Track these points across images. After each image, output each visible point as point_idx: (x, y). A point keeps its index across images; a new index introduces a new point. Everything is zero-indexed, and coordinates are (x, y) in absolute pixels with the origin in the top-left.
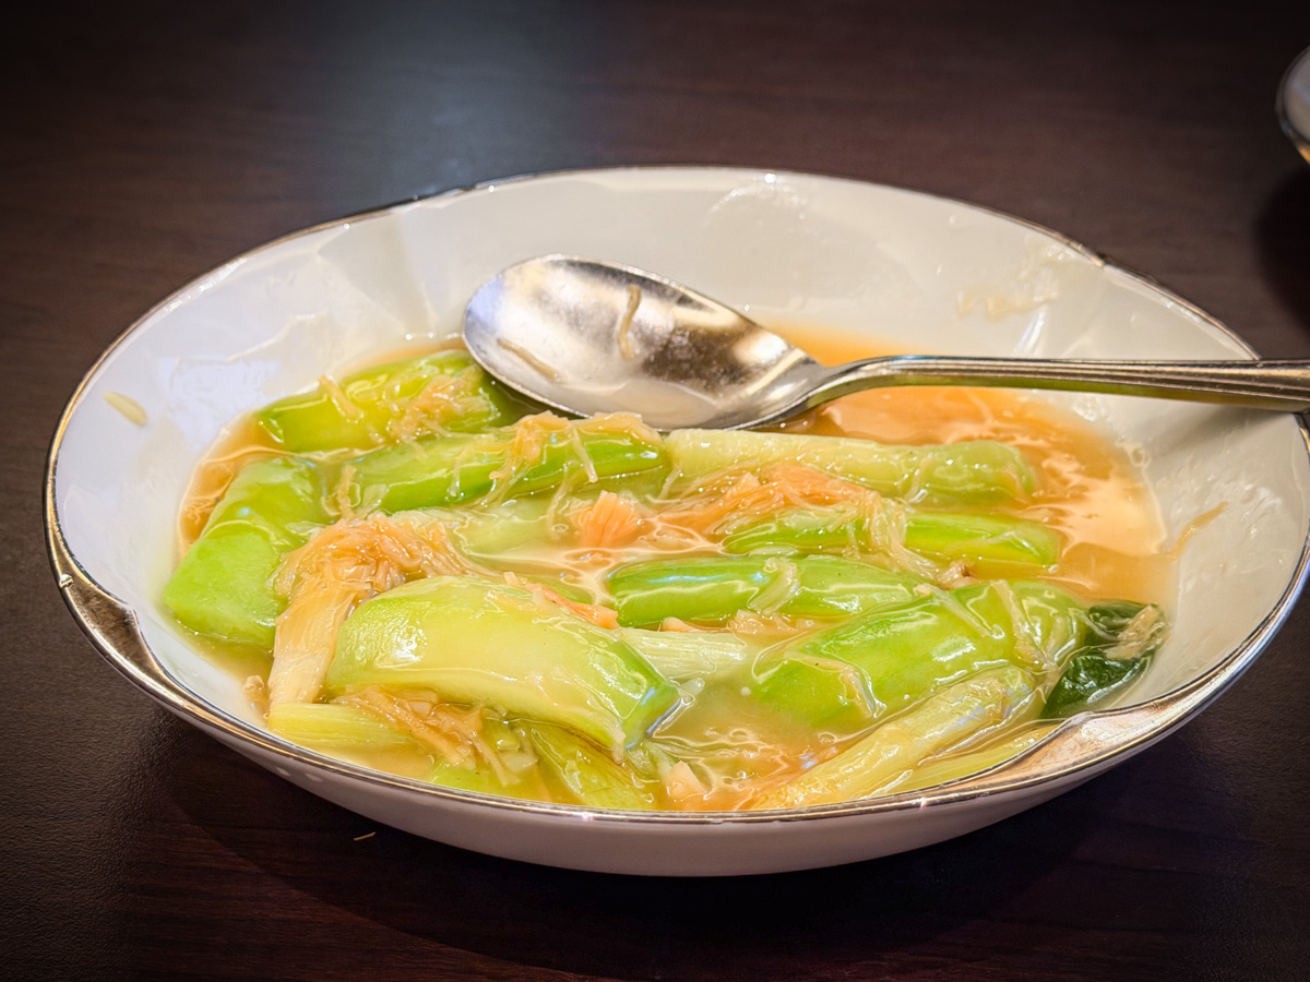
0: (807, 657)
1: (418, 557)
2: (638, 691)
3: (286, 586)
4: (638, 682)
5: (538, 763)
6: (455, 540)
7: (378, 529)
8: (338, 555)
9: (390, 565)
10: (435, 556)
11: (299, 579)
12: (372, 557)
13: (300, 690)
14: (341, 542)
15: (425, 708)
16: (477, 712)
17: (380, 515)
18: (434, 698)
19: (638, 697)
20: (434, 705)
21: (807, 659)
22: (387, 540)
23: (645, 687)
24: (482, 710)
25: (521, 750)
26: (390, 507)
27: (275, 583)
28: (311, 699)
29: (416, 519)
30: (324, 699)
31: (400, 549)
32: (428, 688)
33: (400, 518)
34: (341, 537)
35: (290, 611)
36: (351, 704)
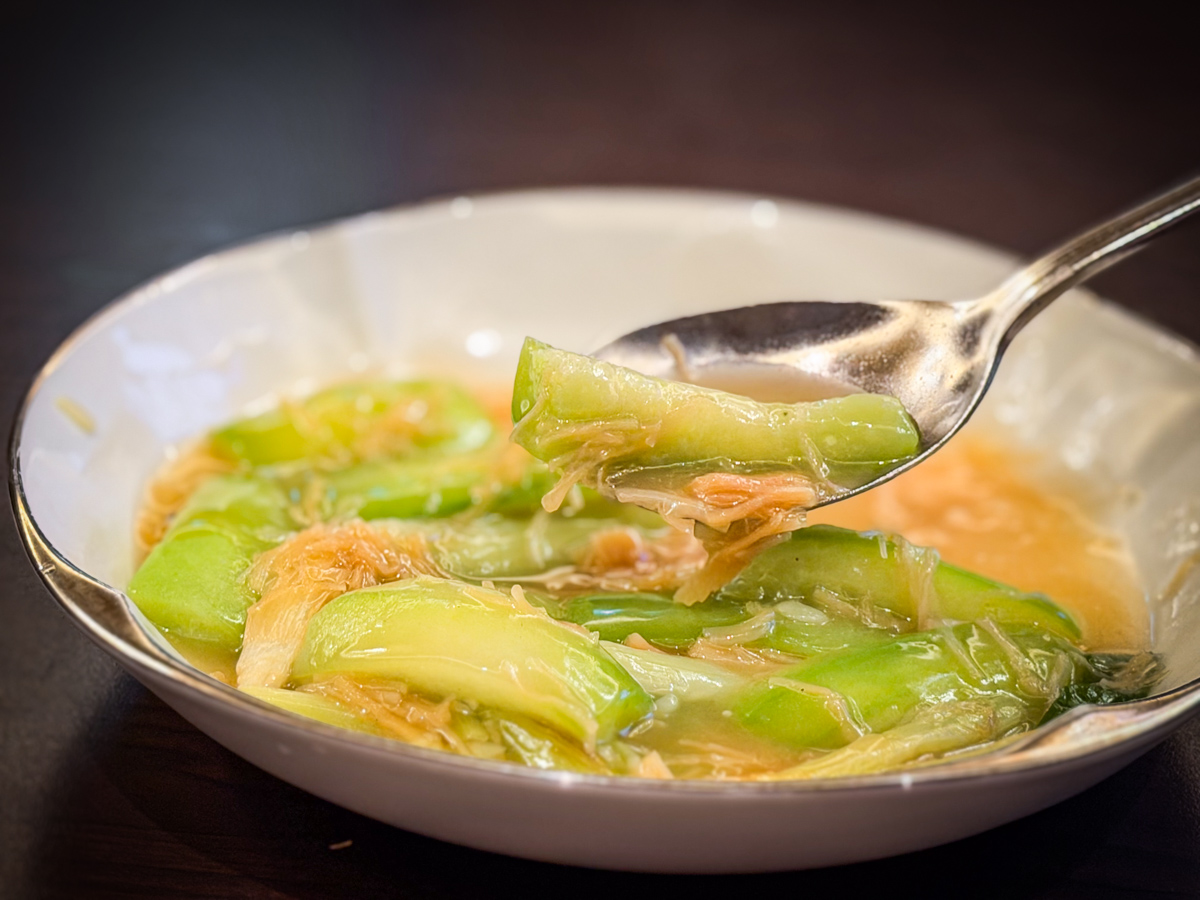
0: (793, 683)
1: (396, 564)
2: (610, 693)
3: (258, 582)
4: (612, 686)
5: (507, 752)
6: (435, 552)
7: (355, 534)
8: (315, 557)
9: (365, 570)
10: (413, 564)
11: (273, 576)
12: (349, 561)
13: (268, 675)
14: (317, 544)
15: (395, 697)
16: (446, 704)
17: (358, 522)
18: (404, 689)
19: (609, 698)
20: (402, 696)
21: (792, 685)
22: (365, 545)
23: (617, 689)
24: (452, 703)
25: (490, 741)
26: (367, 515)
27: (247, 580)
28: (279, 685)
29: (394, 528)
30: (292, 685)
31: (377, 554)
32: (398, 679)
33: (376, 527)
34: (317, 540)
35: (263, 603)
36: (318, 692)
